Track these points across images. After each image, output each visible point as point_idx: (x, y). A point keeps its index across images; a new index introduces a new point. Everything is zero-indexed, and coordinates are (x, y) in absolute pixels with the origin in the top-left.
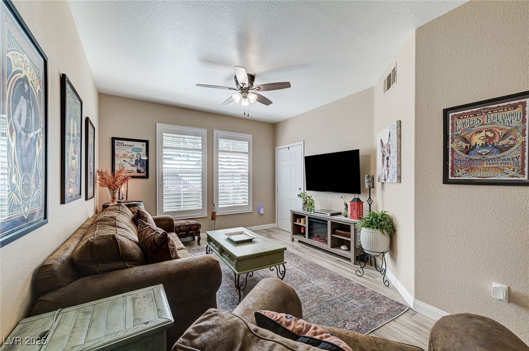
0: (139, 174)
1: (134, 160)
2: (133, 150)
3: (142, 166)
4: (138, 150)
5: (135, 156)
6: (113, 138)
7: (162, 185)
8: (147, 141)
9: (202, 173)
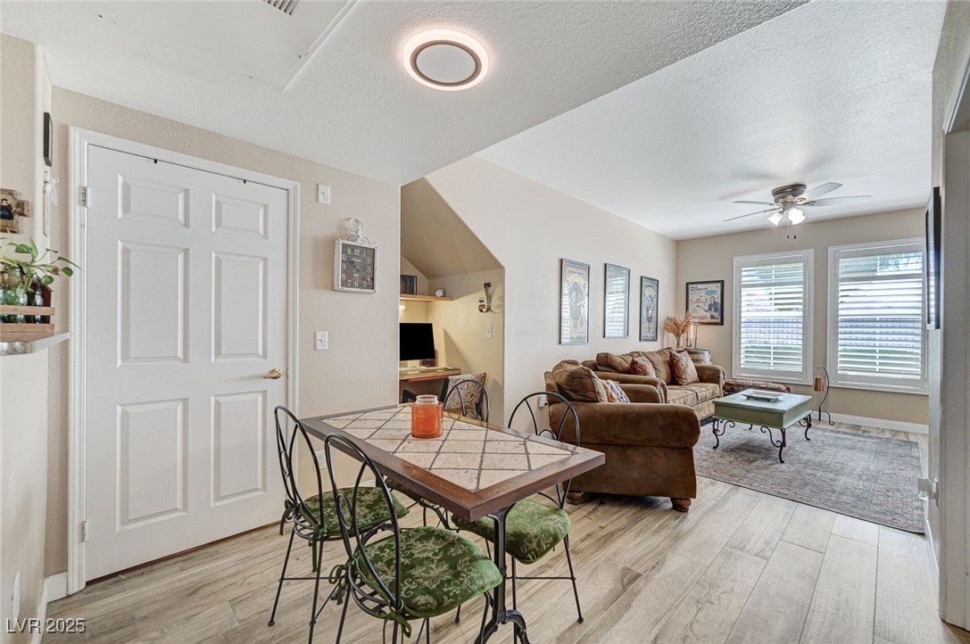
0: (713, 321)
1: (708, 305)
2: (707, 293)
3: (716, 310)
5: (709, 300)
6: (687, 284)
7: (740, 333)
8: (723, 281)
9: (804, 317)
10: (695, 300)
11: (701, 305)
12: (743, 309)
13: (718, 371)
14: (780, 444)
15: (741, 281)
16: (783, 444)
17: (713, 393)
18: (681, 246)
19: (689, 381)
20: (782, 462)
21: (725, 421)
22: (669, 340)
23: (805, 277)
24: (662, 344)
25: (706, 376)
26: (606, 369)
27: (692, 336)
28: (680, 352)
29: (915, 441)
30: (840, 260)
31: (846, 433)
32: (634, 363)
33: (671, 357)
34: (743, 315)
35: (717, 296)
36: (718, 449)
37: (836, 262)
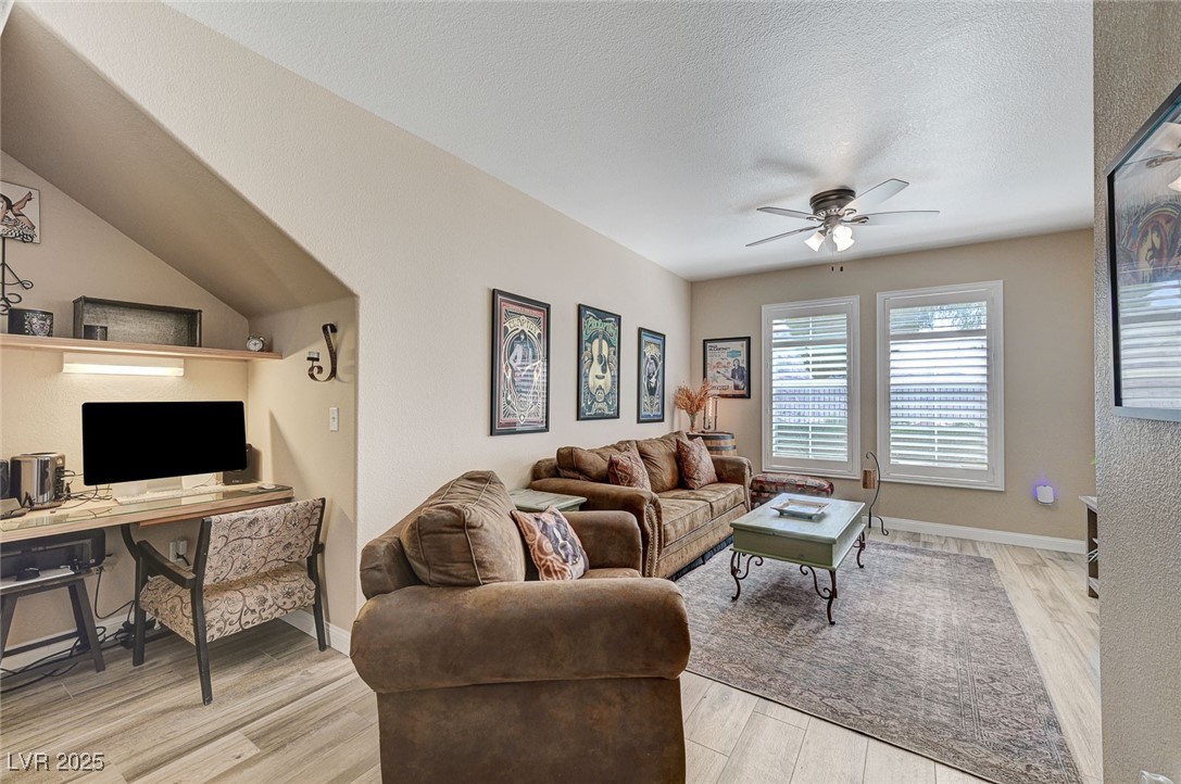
0: (738, 392)
1: (730, 370)
2: (730, 354)
3: (741, 378)
4: (735, 354)
5: (732, 364)
6: (704, 341)
7: (771, 409)
8: (749, 338)
9: (848, 387)
10: (714, 364)
11: (722, 370)
12: (774, 376)
13: (742, 465)
14: (827, 594)
15: (771, 338)
16: (834, 594)
17: (736, 498)
18: (697, 288)
19: (702, 482)
20: (833, 624)
21: (748, 556)
22: (680, 421)
23: (849, 333)
24: (672, 427)
25: (727, 473)
26: (571, 474)
27: (710, 413)
28: (691, 438)
29: (987, 556)
30: (892, 311)
31: (905, 549)
32: (613, 464)
33: (678, 446)
34: (775, 384)
35: (743, 357)
36: (740, 602)
37: (886, 314)
